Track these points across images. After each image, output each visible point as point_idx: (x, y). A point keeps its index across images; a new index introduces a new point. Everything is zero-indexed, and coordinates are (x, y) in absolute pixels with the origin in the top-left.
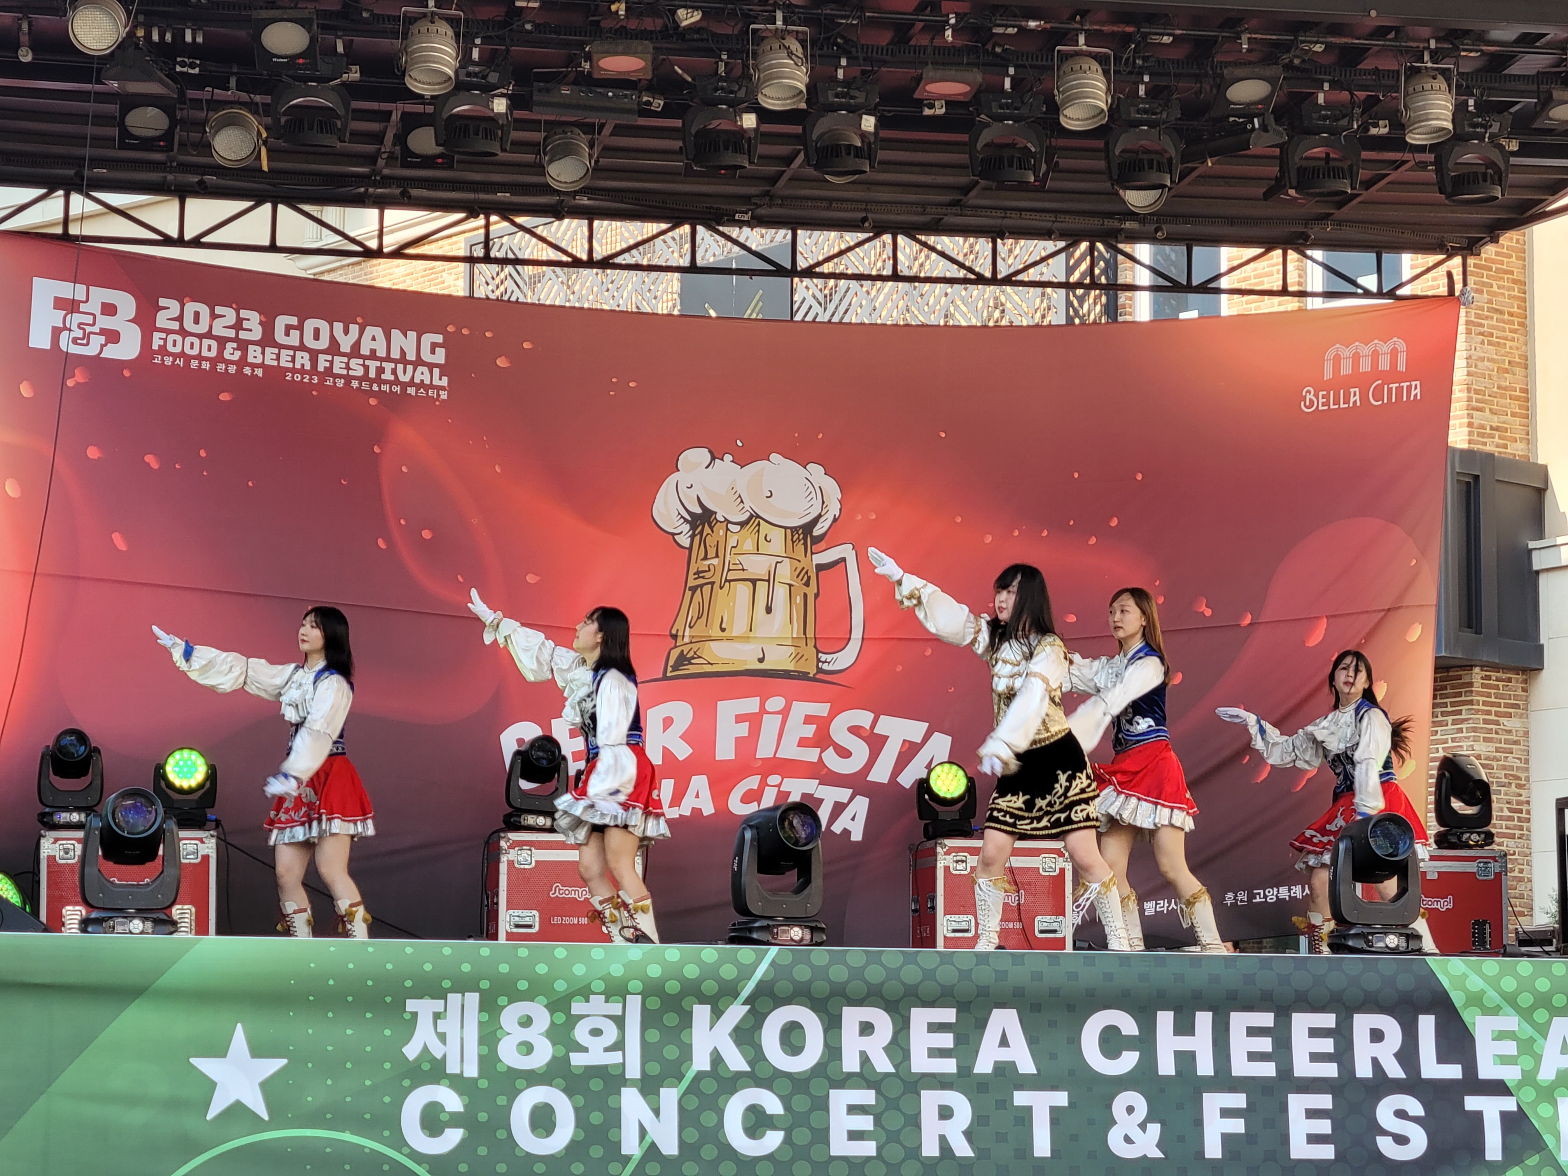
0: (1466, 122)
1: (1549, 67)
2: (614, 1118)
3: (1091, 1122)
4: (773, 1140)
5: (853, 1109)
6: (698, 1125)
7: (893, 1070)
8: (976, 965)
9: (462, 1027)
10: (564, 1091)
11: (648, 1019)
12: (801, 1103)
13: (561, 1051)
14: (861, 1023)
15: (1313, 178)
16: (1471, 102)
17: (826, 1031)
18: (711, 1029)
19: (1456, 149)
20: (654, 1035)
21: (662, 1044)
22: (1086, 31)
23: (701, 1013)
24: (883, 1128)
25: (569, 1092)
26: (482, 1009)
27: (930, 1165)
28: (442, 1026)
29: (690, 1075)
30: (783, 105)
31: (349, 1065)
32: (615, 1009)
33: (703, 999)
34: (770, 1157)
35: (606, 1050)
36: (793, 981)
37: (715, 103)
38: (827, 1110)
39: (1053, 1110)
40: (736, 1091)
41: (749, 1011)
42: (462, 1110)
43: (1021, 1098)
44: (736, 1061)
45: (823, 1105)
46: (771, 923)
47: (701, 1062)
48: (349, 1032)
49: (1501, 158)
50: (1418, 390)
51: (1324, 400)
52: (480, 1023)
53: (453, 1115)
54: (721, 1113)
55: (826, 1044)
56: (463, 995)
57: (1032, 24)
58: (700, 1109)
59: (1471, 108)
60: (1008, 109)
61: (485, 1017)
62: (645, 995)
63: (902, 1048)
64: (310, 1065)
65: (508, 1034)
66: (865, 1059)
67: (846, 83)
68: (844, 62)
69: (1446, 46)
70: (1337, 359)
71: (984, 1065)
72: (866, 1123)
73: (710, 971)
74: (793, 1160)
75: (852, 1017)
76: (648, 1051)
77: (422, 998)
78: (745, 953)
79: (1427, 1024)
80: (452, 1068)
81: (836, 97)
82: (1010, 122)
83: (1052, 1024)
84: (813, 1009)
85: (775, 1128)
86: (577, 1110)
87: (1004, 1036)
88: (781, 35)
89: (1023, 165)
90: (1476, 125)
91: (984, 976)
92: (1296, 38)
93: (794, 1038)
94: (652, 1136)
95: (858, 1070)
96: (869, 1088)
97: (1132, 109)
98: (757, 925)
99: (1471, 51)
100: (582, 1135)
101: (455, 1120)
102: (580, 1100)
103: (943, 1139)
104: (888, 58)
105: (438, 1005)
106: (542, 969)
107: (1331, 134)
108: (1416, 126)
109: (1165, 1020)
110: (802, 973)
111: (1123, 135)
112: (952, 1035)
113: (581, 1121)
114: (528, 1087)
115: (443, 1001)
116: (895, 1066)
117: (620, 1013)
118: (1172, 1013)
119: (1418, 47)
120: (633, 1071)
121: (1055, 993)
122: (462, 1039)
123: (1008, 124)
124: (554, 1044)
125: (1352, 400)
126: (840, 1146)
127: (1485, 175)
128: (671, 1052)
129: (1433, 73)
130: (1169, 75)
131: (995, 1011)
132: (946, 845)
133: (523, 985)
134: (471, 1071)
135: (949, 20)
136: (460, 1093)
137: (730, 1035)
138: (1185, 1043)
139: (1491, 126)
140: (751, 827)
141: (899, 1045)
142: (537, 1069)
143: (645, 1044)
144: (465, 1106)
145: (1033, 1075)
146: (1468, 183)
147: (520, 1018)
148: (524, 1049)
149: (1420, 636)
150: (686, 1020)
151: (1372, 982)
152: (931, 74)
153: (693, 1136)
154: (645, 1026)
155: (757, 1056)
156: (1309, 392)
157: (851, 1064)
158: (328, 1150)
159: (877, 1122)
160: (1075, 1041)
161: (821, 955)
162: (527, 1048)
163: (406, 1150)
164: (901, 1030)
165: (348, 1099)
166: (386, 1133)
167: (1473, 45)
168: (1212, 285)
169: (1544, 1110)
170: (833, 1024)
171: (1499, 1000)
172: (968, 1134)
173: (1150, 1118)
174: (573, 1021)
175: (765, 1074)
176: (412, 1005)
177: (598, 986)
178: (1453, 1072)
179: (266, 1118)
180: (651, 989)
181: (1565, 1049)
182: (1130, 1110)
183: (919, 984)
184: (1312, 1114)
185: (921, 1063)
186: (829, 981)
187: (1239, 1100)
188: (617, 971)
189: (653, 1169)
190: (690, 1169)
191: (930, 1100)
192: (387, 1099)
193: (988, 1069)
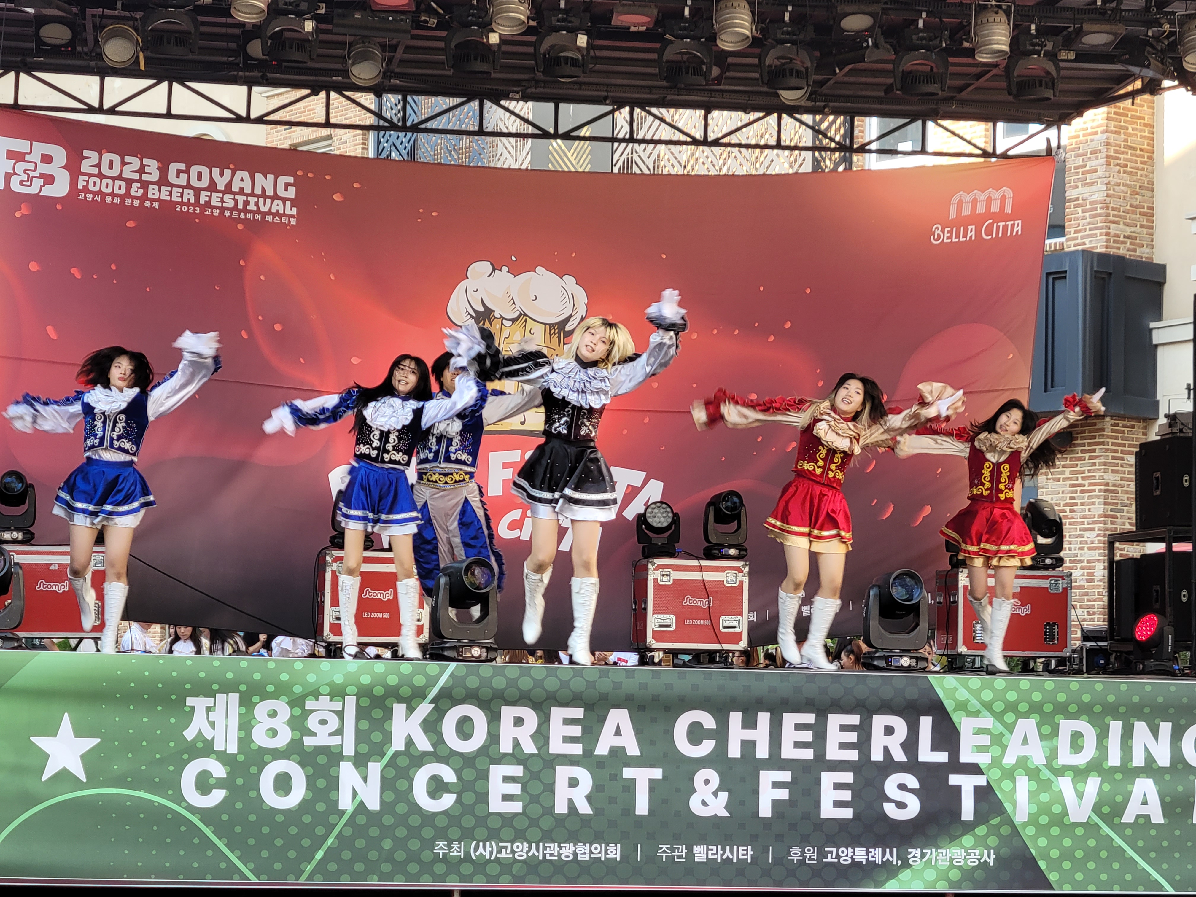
0: (1027, 42)
2: (334, 783)
3: (678, 790)
4: (448, 800)
5: (507, 779)
6: (394, 789)
7: (536, 752)
8: (600, 677)
9: (227, 717)
10: (299, 763)
11: (361, 713)
12: (469, 774)
13: (298, 735)
14: (515, 718)
15: (912, 83)
16: (1033, 27)
17: (489, 723)
18: (406, 720)
19: (1020, 62)
20: (365, 725)
21: (370, 731)
23: (399, 709)
24: (528, 793)
25: (302, 764)
26: (241, 705)
27: (560, 820)
28: (212, 716)
29: (390, 754)
30: (512, 31)
31: (144, 743)
32: (337, 705)
33: (400, 700)
34: (445, 813)
35: (331, 735)
36: (466, 688)
37: (469, 25)
38: (488, 779)
39: (652, 783)
40: (423, 766)
41: (434, 709)
42: (225, 776)
43: (628, 773)
44: (423, 744)
45: (485, 776)
46: (457, 644)
47: (398, 744)
48: (145, 720)
49: (1053, 69)
50: (1020, 227)
51: (949, 235)
52: (240, 714)
53: (218, 779)
54: (411, 781)
55: (489, 732)
56: (228, 695)
58: (396, 778)
59: (1033, 32)
60: (685, 31)
61: (243, 710)
62: (358, 696)
63: (543, 736)
64: (116, 743)
65: (260, 722)
66: (516, 744)
67: (565, 11)
70: (960, 203)
71: (602, 749)
72: (515, 789)
73: (406, 680)
74: (461, 816)
75: (508, 713)
76: (360, 736)
77: (197, 696)
78: (433, 667)
79: (926, 723)
80: (219, 746)
81: (558, 21)
82: (688, 40)
83: (654, 720)
84: (480, 707)
85: (449, 792)
86: (307, 777)
87: (618, 727)
89: (697, 72)
90: (1034, 45)
91: (605, 685)
93: (466, 729)
94: (360, 797)
95: (511, 751)
96: (518, 764)
97: (779, 31)
100: (310, 795)
101: (220, 784)
102: (310, 770)
103: (570, 801)
105: (210, 701)
106: (284, 677)
107: (927, 50)
108: (983, 48)
109: (736, 718)
110: (473, 682)
111: (772, 51)
112: (580, 727)
113: (310, 785)
114: (274, 759)
115: (213, 699)
116: (539, 749)
117: (341, 709)
118: (740, 713)
120: (349, 750)
121: (655, 699)
122: (226, 726)
123: (686, 42)
124: (292, 731)
125: (969, 235)
126: (496, 805)
127: (1041, 81)
128: (377, 737)
129: (996, 9)
130: (806, 6)
131: (613, 711)
132: (655, 563)
133: (270, 688)
134: (232, 749)
136: (224, 765)
137: (420, 725)
138: (749, 735)
139: (1045, 45)
141: (541, 734)
142: (280, 747)
143: (357, 730)
144: (228, 774)
145: (638, 756)
146: (1028, 88)
147: (269, 711)
148: (271, 733)
150: (389, 714)
151: (887, 693)
152: (620, 9)
153: (390, 796)
154: (358, 719)
155: (438, 740)
156: (937, 228)
157: (506, 747)
158: (128, 803)
159: (523, 789)
160: (669, 733)
161: (486, 669)
162: (273, 733)
163: (184, 804)
164: (544, 723)
165: (143, 768)
166: (170, 792)
168: (867, 147)
169: (1007, 785)
170: (494, 718)
171: (979, 706)
172: (589, 798)
173: (720, 788)
174: (307, 713)
175: (443, 753)
176: (190, 701)
177: (325, 689)
178: (942, 757)
179: (85, 780)
180: (363, 692)
181: (1025, 742)
182: (707, 782)
183: (557, 691)
184: (838, 786)
185: (556, 747)
186: (492, 688)
187: (785, 776)
188: (339, 679)
189: (361, 820)
190: (388, 820)
191: (563, 773)
192: (171, 768)
193: (605, 752)
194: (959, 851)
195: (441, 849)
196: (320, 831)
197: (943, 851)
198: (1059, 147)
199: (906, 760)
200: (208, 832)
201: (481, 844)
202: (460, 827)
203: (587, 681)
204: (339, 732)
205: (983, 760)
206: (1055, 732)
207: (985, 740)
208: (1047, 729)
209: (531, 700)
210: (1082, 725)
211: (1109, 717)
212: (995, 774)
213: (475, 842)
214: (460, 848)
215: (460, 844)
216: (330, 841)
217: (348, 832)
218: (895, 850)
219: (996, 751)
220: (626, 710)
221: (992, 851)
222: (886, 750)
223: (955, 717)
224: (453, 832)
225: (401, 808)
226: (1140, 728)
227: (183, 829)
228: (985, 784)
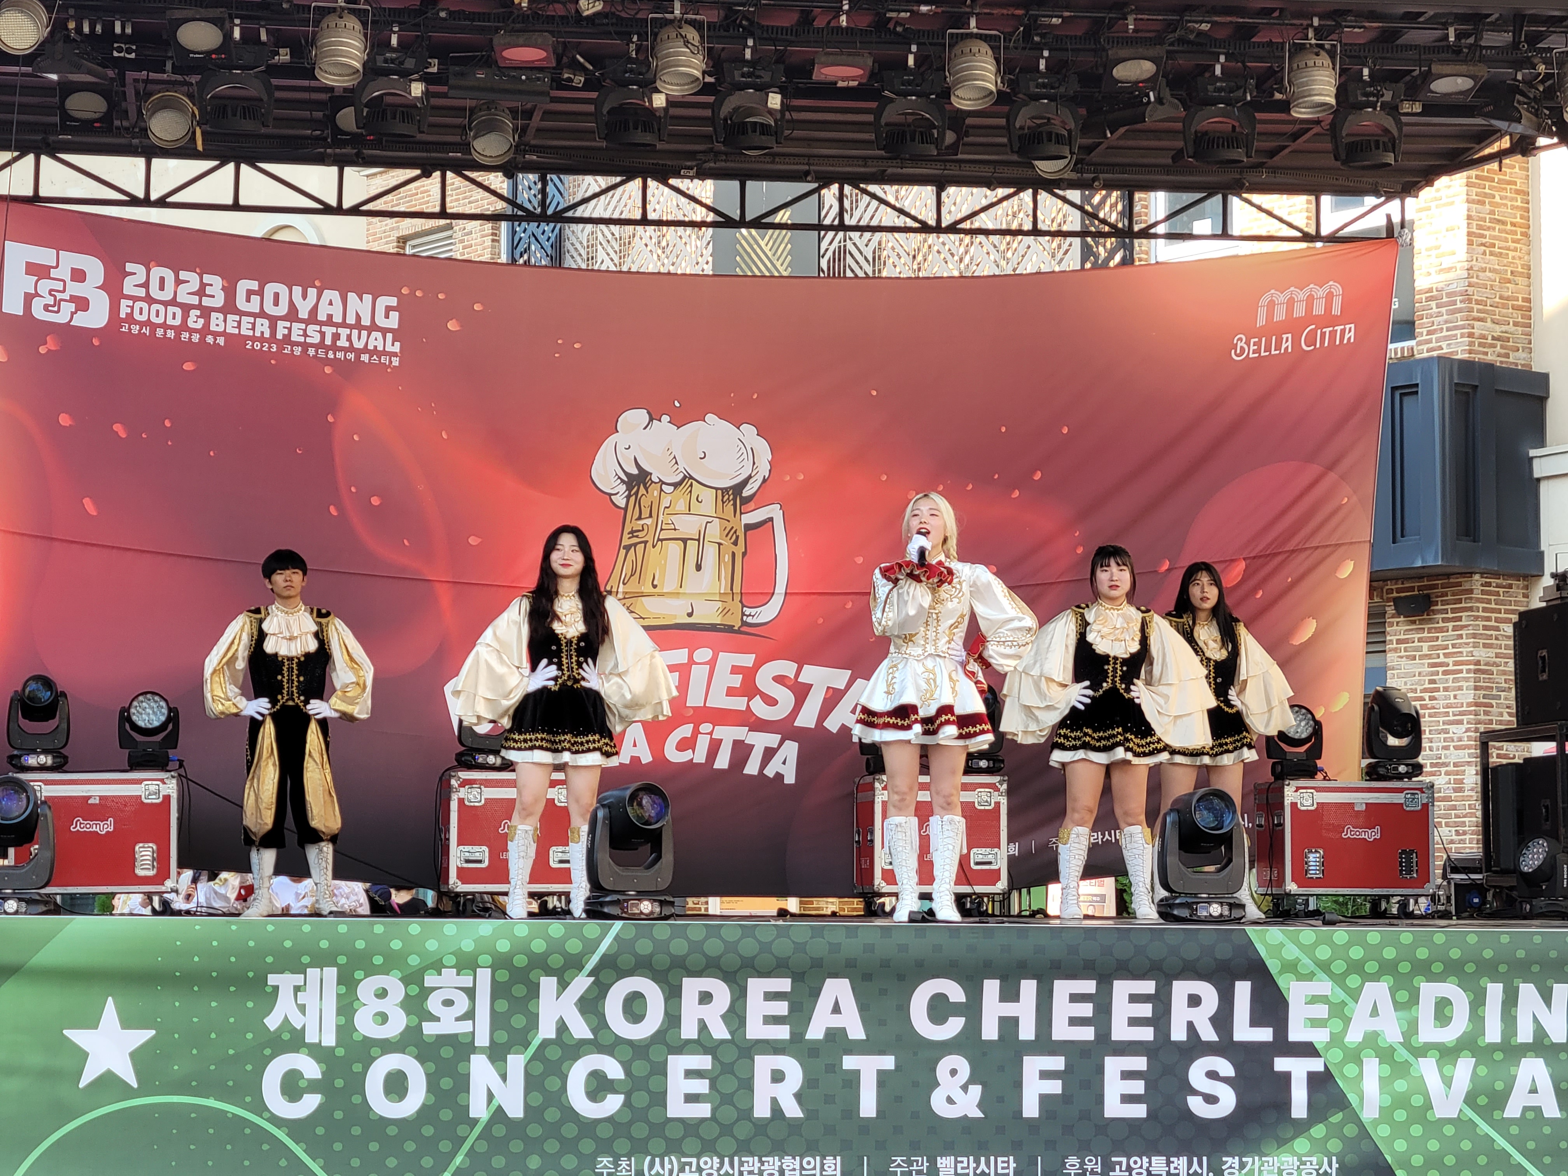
0: (1359, 92)
1: (1436, 41)
2: (463, 1084)
3: (916, 1084)
4: (613, 1103)
5: (690, 1074)
6: (542, 1089)
7: (729, 1037)
8: (811, 938)
9: (321, 999)
10: (417, 1058)
11: (498, 991)
12: (640, 1068)
14: (700, 992)
15: (1208, 148)
16: (1366, 71)
17: (666, 1000)
18: (557, 998)
19: (1350, 118)
20: (503, 1006)
21: (510, 1014)
22: (977, 15)
23: (548, 984)
24: (718, 1091)
25: (421, 1059)
26: (339, 982)
27: (761, 1126)
28: (302, 997)
29: (536, 1043)
30: (682, 90)
31: (213, 1036)
32: (466, 981)
33: (549, 972)
34: (610, 1120)
35: (458, 1019)
36: (636, 955)
37: (626, 84)
38: (665, 1075)
39: (880, 1073)
40: (580, 1058)
41: (594, 983)
42: (320, 1077)
43: (849, 1062)
44: (580, 1029)
45: (661, 1070)
46: (621, 897)
47: (547, 1030)
48: (214, 1004)
49: (1394, 125)
50: (1352, 333)
51: (1256, 347)
52: (337, 994)
53: (309, 1080)
54: (564, 1079)
55: (666, 1013)
56: (322, 970)
57: (924, 9)
58: (545, 1075)
59: (1366, 78)
60: (910, 85)
61: (343, 989)
62: (494, 968)
63: (738, 1016)
64: (176, 1036)
65: (365, 1005)
66: (703, 1026)
67: (752, 63)
68: (750, 42)
69: (1329, 23)
70: (1271, 305)
71: (815, 1032)
72: (701, 1086)
73: (555, 947)
74: (630, 1123)
75: (691, 987)
76: (497, 1021)
77: (282, 973)
78: (590, 927)
79: (1243, 990)
80: (311, 1037)
81: (743, 77)
82: (914, 98)
83: (883, 992)
84: (654, 979)
85: (616, 1092)
86: (428, 1075)
87: (837, 1003)
88: (678, 23)
89: (926, 138)
90: (1367, 95)
91: (817, 948)
92: (1182, 19)
93: (636, 1009)
94: (498, 1100)
95: (696, 1037)
96: (706, 1054)
97: (1032, 84)
98: (608, 899)
99: (1354, 27)
100: (433, 1099)
101: (314, 1087)
102: (432, 1067)
103: (774, 1101)
104: (793, 38)
105: (298, 979)
106: (396, 945)
107: (1227, 105)
108: (1301, 101)
109: (991, 988)
110: (644, 947)
111: (1024, 109)
112: (787, 1003)
113: (432, 1085)
114: (382, 1055)
115: (303, 976)
116: (732, 1033)
117: (471, 985)
118: (998, 981)
119: (1302, 25)
120: (483, 1039)
121: (885, 964)
122: (321, 1010)
123: (911, 100)
124: (408, 1015)
125: (1285, 346)
126: (676, 1108)
127: (1377, 142)
128: (519, 1021)
129: (1316, 50)
130: (1067, 50)
131: (828, 980)
132: (883, 781)
133: (378, 960)
134: (329, 1040)
135: (842, 6)
136: (319, 1061)
137: (575, 1004)
138: (1009, 1009)
139: (1382, 95)
140: (603, 806)
141: (735, 1014)
142: (392, 1038)
143: (493, 1013)
144: (323, 1073)
145: (863, 1040)
146: (1362, 150)
147: (377, 990)
148: (379, 1019)
149: (1350, 574)
150: (534, 991)
151: (1191, 952)
152: (823, 59)
153: (537, 1099)
154: (494, 998)
155: (599, 1023)
156: (1240, 339)
157: (689, 1031)
158: (193, 1115)
159: (712, 1086)
160: (904, 1009)
161: (662, 929)
162: (383, 1018)
163: (266, 1115)
164: (738, 999)
165: (212, 1067)
166: (248, 1099)
167: (1356, 22)
168: (1152, 231)
169: (1350, 1070)
170: (673, 994)
171: (1313, 967)
172: (798, 1096)
173: (972, 1080)
174: (426, 992)
175: (607, 1041)
176: (273, 979)
177: (450, 960)
178: (1265, 1034)
179: (135, 1086)
180: (500, 963)
181: (1375, 1012)
182: (954, 1072)
183: (756, 956)
184: (1127, 1075)
185: (755, 1030)
186: (669, 954)
187: (1058, 1063)
188: (468, 946)
189: (499, 1131)
190: (535, 1130)
191: (763, 1064)
192: (249, 1067)
193: (820, 1036)
194: (1290, 1159)
195: (605, 1167)
196: (445, 1146)
197: (1270, 1159)
198: (1403, 226)
199: (1217, 1039)
200: (298, 1150)
201: (657, 1160)
202: (630, 1138)
203: (794, 942)
204: (470, 1015)
205: (1319, 1037)
206: (1414, 998)
207: (1321, 1011)
208: (1403, 996)
209: (720, 969)
210: (1450, 989)
211: (1485, 979)
212: (1335, 1056)
213: (649, 1158)
214: (630, 1165)
215: (630, 1160)
216: (458, 1160)
217: (483, 1147)
218: (1205, 1159)
219: (1336, 1025)
220: (847, 980)
221: (1334, 1158)
222: (1191, 1026)
223: (1281, 982)
224: (622, 1145)
225: (552, 1115)
226: (1528, 991)
227: (265, 1147)
228: (1322, 1069)
